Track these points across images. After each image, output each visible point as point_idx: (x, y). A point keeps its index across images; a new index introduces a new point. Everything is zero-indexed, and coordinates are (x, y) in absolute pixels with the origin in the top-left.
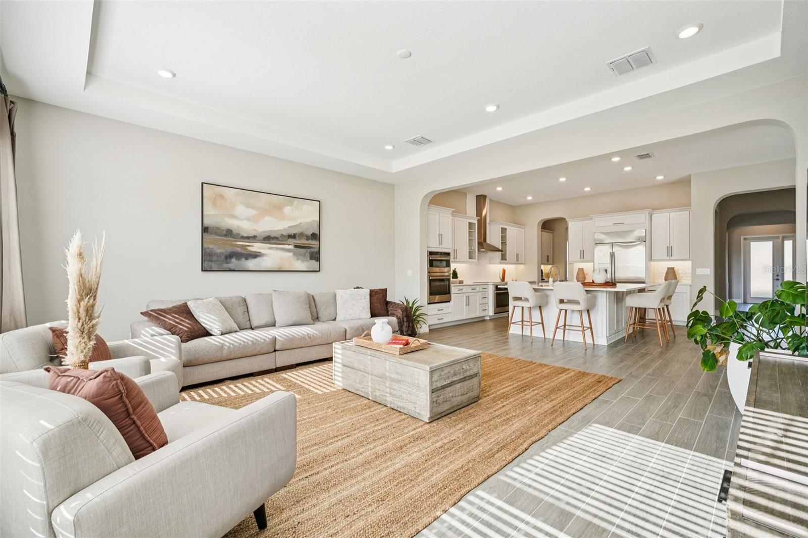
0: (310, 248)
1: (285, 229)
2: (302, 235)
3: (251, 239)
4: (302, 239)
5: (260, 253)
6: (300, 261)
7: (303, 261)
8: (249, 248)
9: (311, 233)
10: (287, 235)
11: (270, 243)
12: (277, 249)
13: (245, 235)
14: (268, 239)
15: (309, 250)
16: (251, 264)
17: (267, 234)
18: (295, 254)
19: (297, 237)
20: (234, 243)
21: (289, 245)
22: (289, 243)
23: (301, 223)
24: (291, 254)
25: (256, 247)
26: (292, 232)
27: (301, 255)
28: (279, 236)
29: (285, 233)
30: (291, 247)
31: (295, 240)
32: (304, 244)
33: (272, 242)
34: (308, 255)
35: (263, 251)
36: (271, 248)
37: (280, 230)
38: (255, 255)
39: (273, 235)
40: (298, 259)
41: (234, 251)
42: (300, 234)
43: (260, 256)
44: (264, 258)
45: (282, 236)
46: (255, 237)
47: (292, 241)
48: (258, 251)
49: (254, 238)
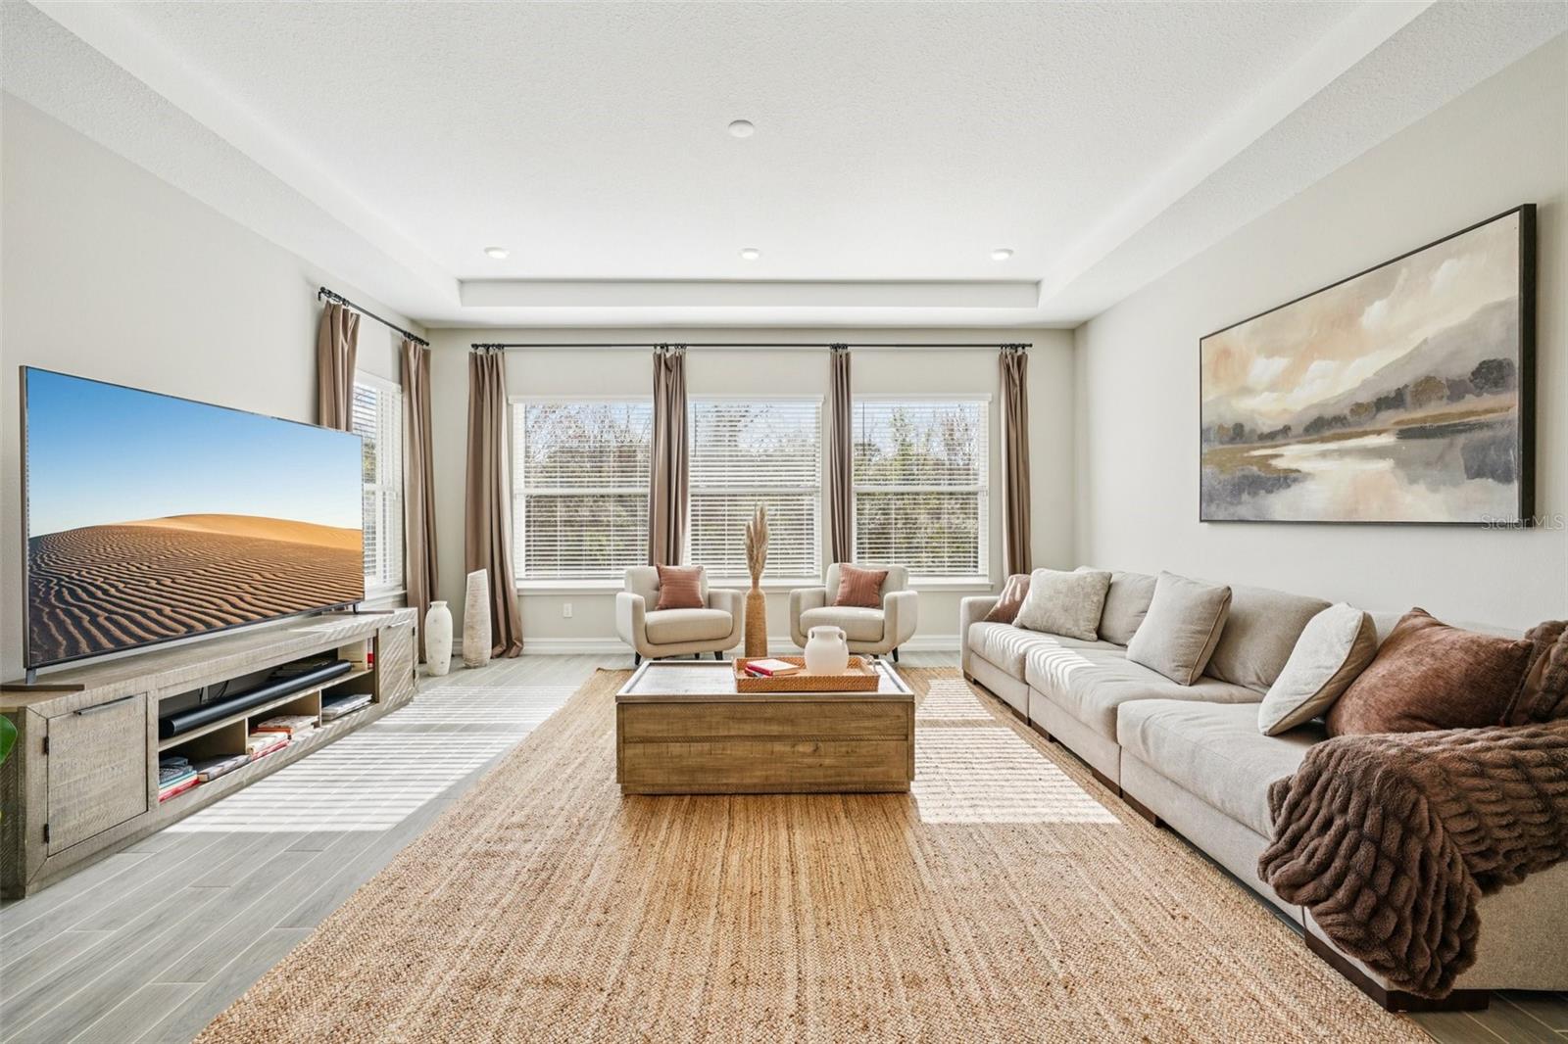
0: (1470, 428)
1: (1365, 384)
2: (1426, 388)
3: (1280, 437)
4: (1429, 400)
5: (1298, 471)
6: (1421, 488)
7: (1434, 487)
8: (1275, 463)
9: (1474, 365)
10: (1375, 400)
11: (1323, 440)
12: (1342, 453)
13: (1266, 430)
14: (1321, 427)
15: (1461, 440)
16: (1279, 504)
17: (1314, 414)
18: (1402, 463)
19: (1408, 398)
20: (1246, 455)
21: (1379, 433)
22: (1378, 426)
23: (1425, 341)
24: (1386, 465)
25: (1292, 456)
26: (1390, 386)
27: (1428, 464)
28: (1347, 412)
29: (1365, 397)
30: (1387, 440)
31: (1402, 410)
32: (1435, 418)
33: (1327, 433)
34: (1457, 460)
35: (1305, 466)
36: (1324, 455)
37: (1353, 392)
38: (1287, 479)
39: (1329, 413)
40: (1413, 481)
41: (1246, 472)
42: (1418, 384)
43: (1295, 480)
44: (1310, 486)
45: (1358, 409)
46: (1286, 430)
47: (1390, 417)
48: (1294, 466)
49: (1282, 434)
